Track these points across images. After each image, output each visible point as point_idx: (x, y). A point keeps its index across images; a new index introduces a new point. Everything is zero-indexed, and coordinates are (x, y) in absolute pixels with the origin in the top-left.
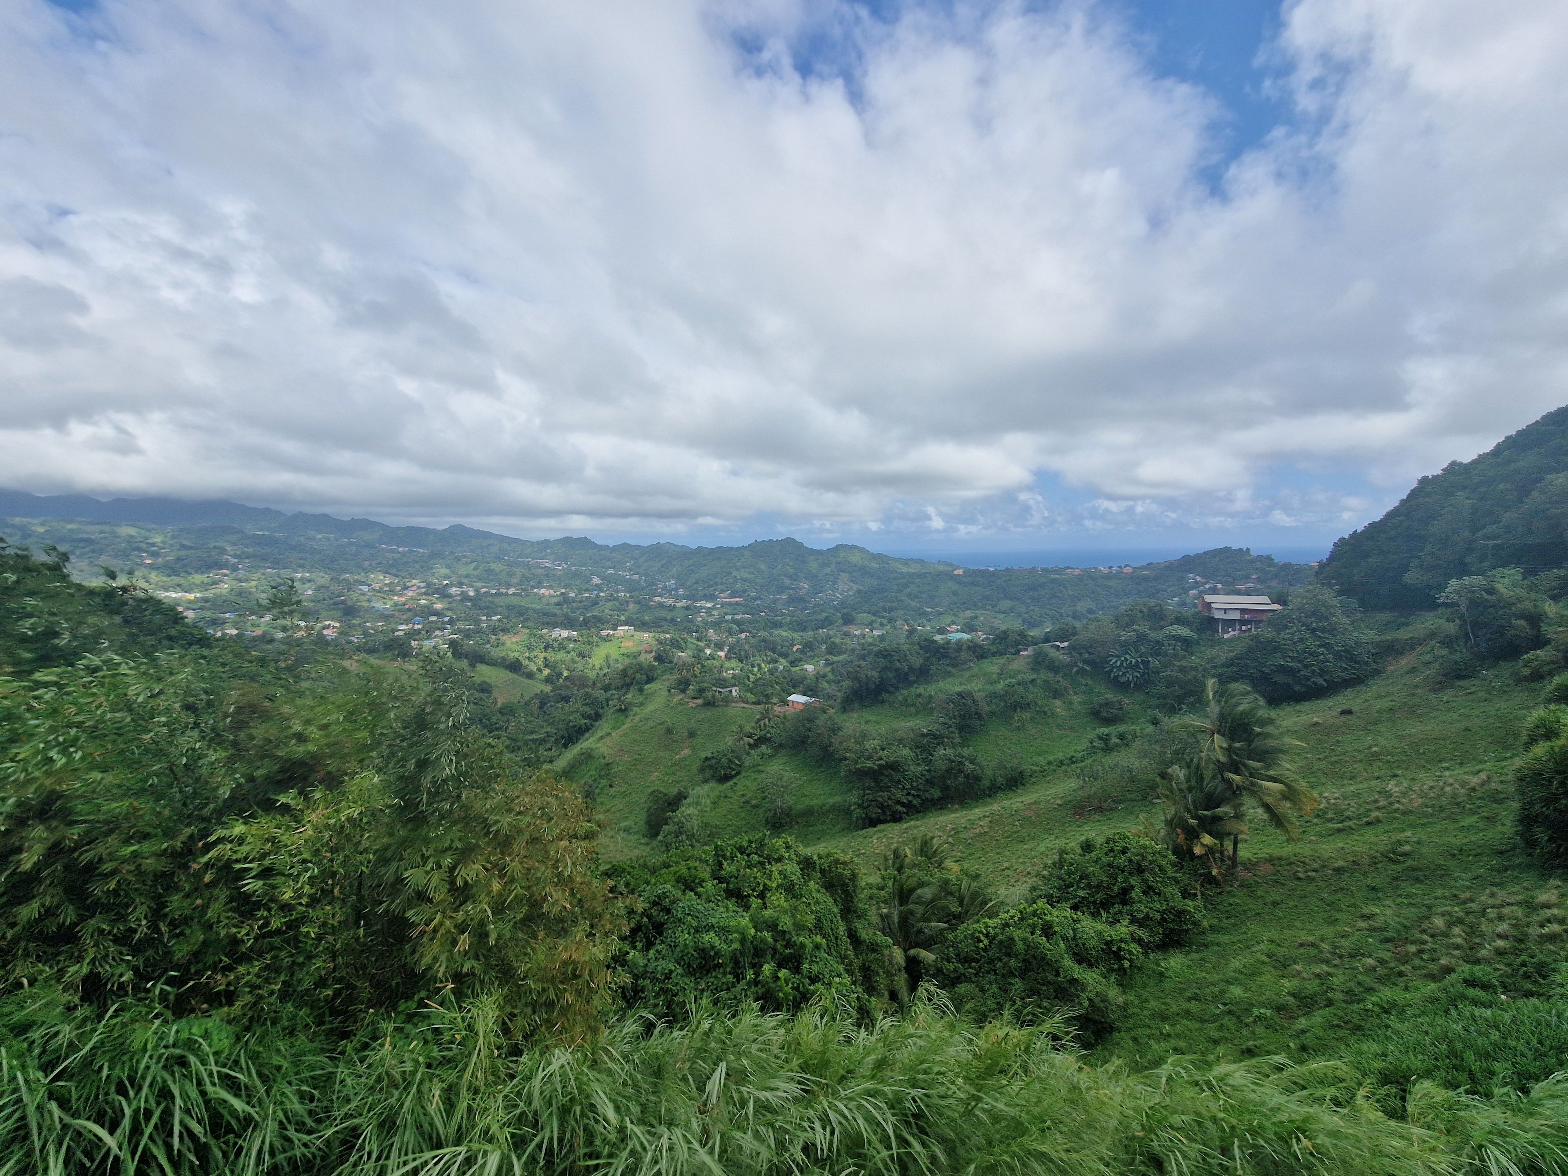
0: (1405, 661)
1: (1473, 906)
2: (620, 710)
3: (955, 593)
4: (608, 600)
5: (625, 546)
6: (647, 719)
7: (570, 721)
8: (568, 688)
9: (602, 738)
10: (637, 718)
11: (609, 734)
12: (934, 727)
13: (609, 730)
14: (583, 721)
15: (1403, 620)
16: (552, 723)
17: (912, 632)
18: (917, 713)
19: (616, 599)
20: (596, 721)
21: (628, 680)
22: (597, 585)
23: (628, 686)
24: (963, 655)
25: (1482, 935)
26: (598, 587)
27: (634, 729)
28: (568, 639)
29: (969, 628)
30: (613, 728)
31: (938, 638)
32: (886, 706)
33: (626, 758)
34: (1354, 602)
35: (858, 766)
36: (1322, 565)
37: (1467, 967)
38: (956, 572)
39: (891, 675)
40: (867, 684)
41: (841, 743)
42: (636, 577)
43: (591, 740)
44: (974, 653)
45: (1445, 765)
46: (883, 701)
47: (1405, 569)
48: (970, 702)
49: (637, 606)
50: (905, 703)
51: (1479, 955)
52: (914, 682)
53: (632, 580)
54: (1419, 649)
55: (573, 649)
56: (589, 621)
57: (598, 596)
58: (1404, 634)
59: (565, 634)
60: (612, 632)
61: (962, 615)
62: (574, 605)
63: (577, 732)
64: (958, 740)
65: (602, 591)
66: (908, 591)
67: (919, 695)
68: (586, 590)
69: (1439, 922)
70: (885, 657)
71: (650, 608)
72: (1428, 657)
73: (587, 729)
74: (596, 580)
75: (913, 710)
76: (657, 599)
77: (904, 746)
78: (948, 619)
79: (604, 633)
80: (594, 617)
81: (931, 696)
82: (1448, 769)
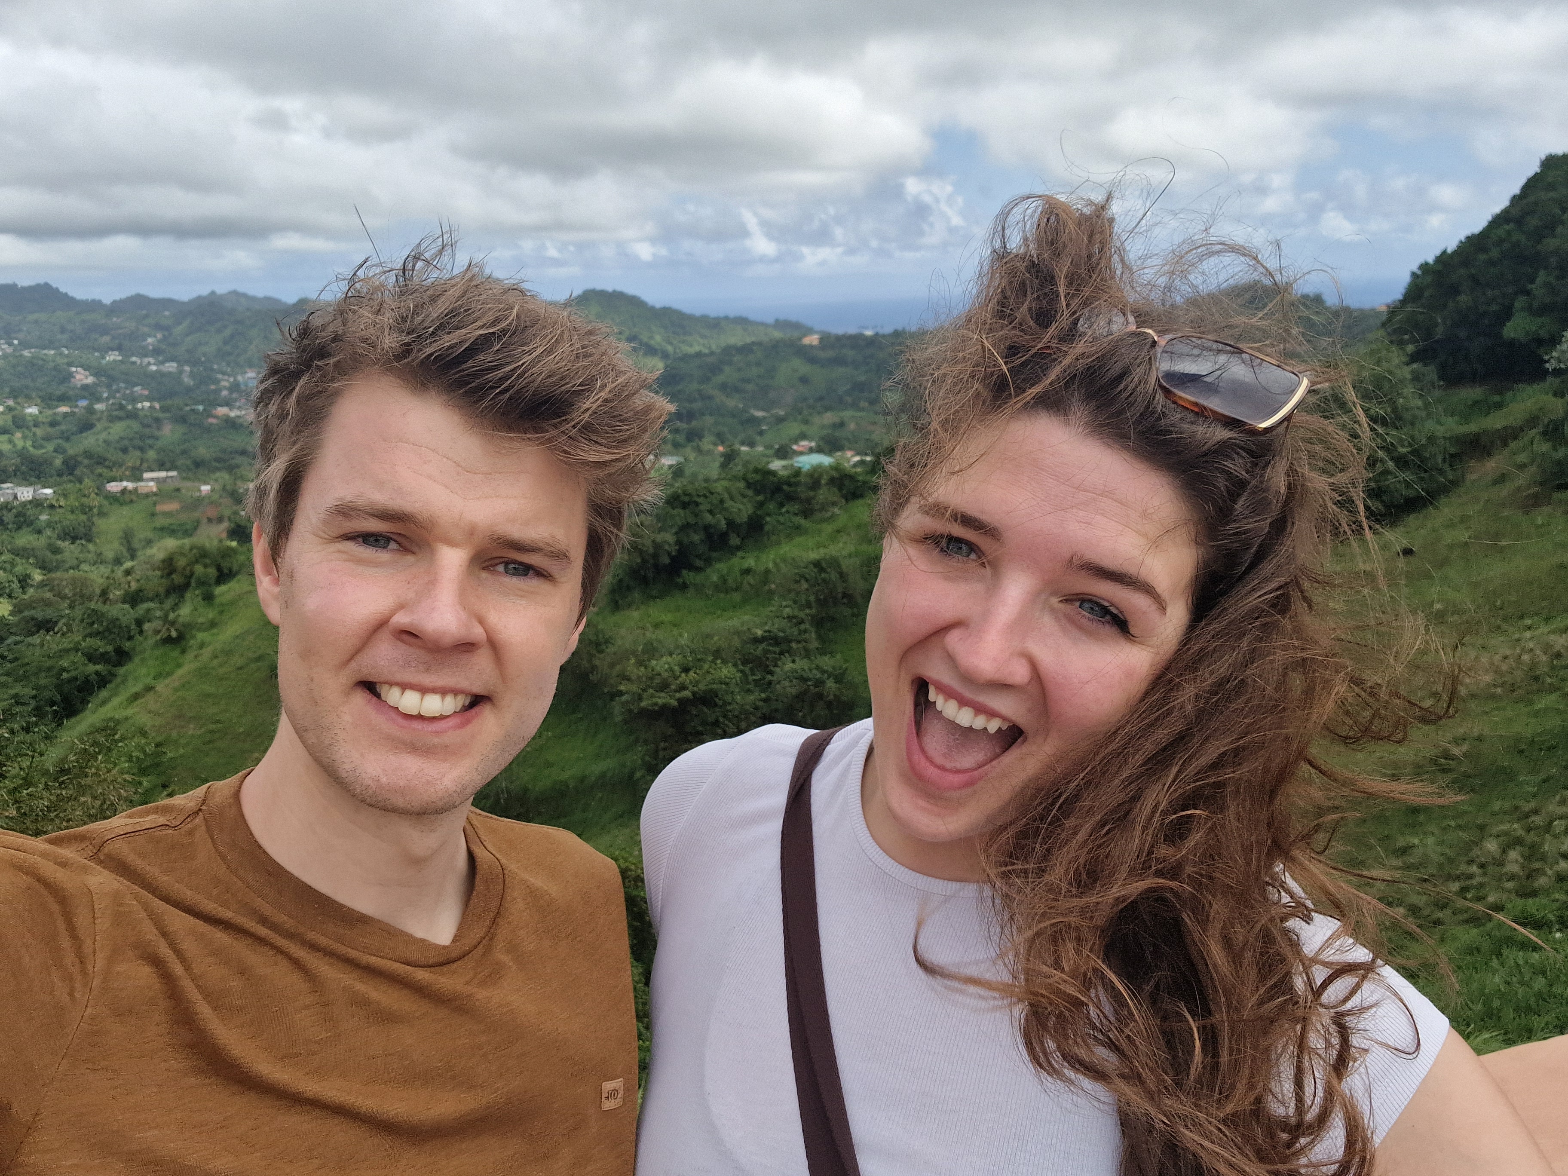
0: (1492, 465)
1: (1537, 820)
2: (168, 640)
3: (804, 380)
4: (112, 419)
5: (138, 302)
6: (228, 653)
7: (64, 670)
8: (47, 603)
9: (136, 697)
10: (207, 652)
11: (149, 689)
12: (776, 626)
13: (149, 681)
14: (92, 668)
15: (1497, 398)
16: (25, 677)
17: (729, 457)
18: (745, 601)
19: (133, 415)
20: (120, 664)
21: (177, 578)
22: (85, 387)
23: (178, 590)
24: (824, 494)
25: (1543, 858)
26: (88, 392)
27: (203, 673)
28: (37, 503)
29: (830, 445)
30: (158, 676)
31: (776, 465)
32: (691, 592)
33: (192, 730)
34: (1431, 372)
35: (644, 704)
36: (1393, 311)
37: (1520, 902)
38: (807, 341)
39: (696, 538)
40: (655, 556)
41: (612, 665)
42: (171, 367)
43: (115, 701)
44: (840, 489)
45: (1528, 622)
46: (684, 587)
47: (1507, 313)
48: (834, 576)
49: (181, 429)
50: (723, 587)
51: (1536, 885)
52: (738, 548)
53: (163, 375)
54: (1513, 445)
55: (49, 524)
56: (77, 464)
57: (90, 410)
58: (1496, 422)
59: (26, 494)
60: (130, 485)
61: (817, 420)
62: (39, 432)
63: (80, 689)
64: (814, 644)
65: (99, 400)
66: (720, 379)
67: (748, 571)
68: (63, 399)
69: (1492, 846)
70: (685, 505)
71: (208, 430)
72: (1522, 458)
73: (103, 681)
74: (82, 377)
75: (737, 597)
76: (222, 411)
77: (725, 662)
78: (794, 429)
79: (114, 487)
80: (88, 454)
81: (767, 572)
82: (1529, 628)
